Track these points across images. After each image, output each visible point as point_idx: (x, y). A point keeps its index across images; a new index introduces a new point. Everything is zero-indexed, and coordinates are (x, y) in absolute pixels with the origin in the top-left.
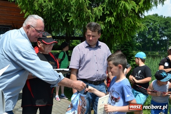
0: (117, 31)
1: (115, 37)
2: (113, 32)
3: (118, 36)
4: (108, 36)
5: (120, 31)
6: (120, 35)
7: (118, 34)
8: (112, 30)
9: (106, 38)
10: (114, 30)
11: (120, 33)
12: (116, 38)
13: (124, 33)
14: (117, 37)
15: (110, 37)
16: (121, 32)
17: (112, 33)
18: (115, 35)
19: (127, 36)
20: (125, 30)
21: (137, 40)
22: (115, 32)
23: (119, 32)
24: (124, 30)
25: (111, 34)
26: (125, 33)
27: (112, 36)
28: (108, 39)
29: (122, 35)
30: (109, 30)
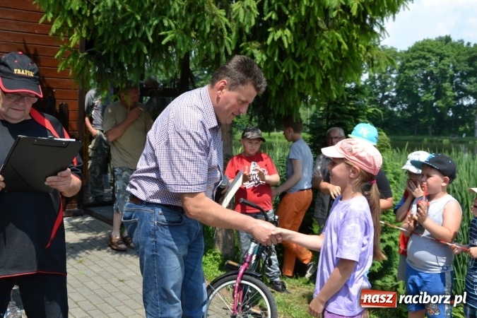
0: (302, 70)
1: (296, 86)
2: (291, 73)
3: (305, 83)
4: (279, 84)
5: (309, 69)
6: (311, 79)
7: (304, 76)
8: (286, 67)
9: (271, 88)
10: (294, 68)
11: (311, 75)
12: (299, 87)
13: (321, 75)
14: (303, 85)
15: (282, 86)
16: (314, 73)
17: (288, 73)
18: (296, 79)
19: (331, 80)
20: (324, 67)
21: (395, 107)
22: (294, 73)
23: (306, 73)
24: (321, 67)
25: (287, 78)
26: (326, 75)
27: (288, 83)
28: (277, 92)
29: (317, 79)
30: (279, 67)
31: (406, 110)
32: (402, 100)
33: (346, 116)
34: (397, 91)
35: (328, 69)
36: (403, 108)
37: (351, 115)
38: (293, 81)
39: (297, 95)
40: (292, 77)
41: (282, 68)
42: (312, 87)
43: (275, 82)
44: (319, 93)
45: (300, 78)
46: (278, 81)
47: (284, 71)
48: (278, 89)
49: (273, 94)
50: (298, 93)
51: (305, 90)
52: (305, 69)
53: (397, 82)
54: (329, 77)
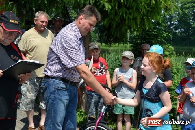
0: (130, 14)
1: (127, 22)
2: (124, 15)
3: (131, 21)
4: (117, 21)
5: (134, 13)
6: (135, 19)
7: (131, 17)
8: (121, 12)
9: (113, 23)
10: (126, 12)
11: (135, 17)
12: (128, 23)
13: (140, 16)
14: (131, 22)
15: (119, 22)
16: (136, 16)
18: (127, 19)
19: (145, 19)
20: (142, 12)
21: (177, 30)
22: (126, 15)
23: (132, 16)
24: (140, 12)
25: (122, 18)
26: (143, 17)
27: (123, 20)
28: (116, 25)
29: (138, 19)
30: (118, 12)
31: (183, 32)
32: (181, 26)
33: (152, 37)
34: (178, 21)
35: (144, 13)
36: (182, 31)
37: (155, 37)
38: (125, 19)
39: (127, 27)
40: (125, 18)
41: (120, 13)
42: (135, 22)
43: (115, 20)
44: (139, 26)
45: (129, 18)
46: (117, 20)
47: (120, 14)
48: (117, 24)
49: (114, 26)
50: (128, 26)
51: (131, 24)
52: (131, 14)
53: (178, 16)
54: (144, 17)
